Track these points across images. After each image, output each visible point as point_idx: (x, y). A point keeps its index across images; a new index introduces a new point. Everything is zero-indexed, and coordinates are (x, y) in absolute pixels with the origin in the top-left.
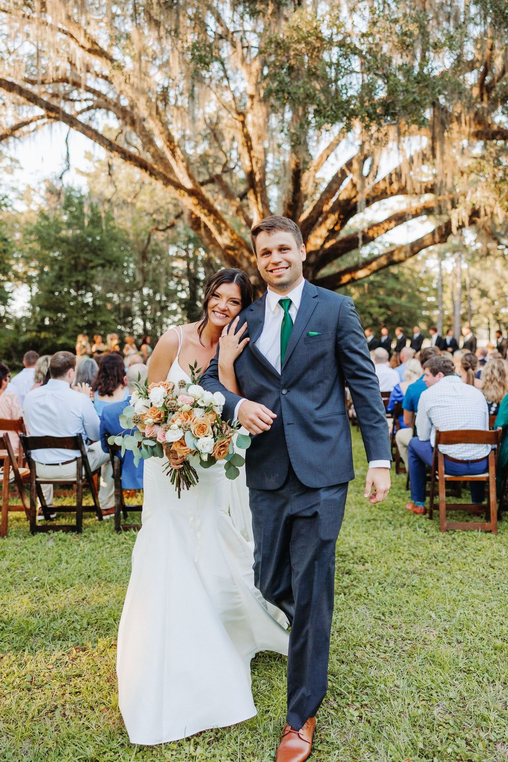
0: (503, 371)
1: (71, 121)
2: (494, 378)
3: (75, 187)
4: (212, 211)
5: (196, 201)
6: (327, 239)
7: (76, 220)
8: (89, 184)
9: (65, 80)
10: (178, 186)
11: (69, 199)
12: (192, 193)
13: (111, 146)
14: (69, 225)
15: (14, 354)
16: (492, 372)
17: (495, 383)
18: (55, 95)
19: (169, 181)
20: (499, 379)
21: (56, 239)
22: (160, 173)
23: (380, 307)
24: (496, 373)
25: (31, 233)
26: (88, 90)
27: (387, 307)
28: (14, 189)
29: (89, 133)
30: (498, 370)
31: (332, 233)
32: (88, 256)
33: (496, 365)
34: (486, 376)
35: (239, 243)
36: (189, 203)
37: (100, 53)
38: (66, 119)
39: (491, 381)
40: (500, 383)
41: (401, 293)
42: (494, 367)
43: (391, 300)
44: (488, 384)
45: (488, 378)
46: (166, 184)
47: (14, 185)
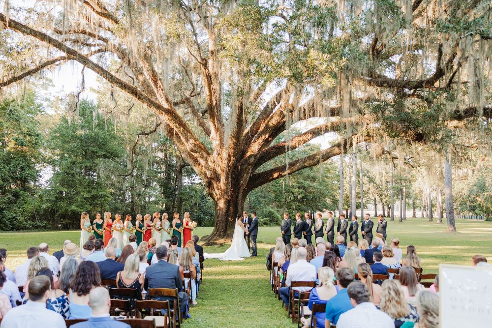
0: (398, 290)
1: (85, 61)
2: (392, 299)
3: (89, 100)
4: (182, 124)
5: (170, 118)
6: (263, 146)
7: (88, 124)
8: (98, 98)
9: (84, 32)
10: (159, 107)
11: (84, 109)
12: (168, 112)
13: (112, 79)
14: (83, 127)
15: (37, 216)
16: (390, 293)
17: (394, 302)
18: (76, 42)
19: (152, 103)
20: (396, 298)
21: (73, 136)
22: (146, 98)
23: (299, 188)
24: (393, 294)
25: (56, 131)
26: (100, 38)
27: (304, 188)
28: (47, 100)
29: (97, 69)
30: (394, 290)
31: (267, 142)
32: (94, 149)
33: (391, 287)
34: (386, 296)
35: (200, 147)
36: (165, 118)
37: (108, 16)
38: (81, 60)
39: (390, 301)
40: (397, 301)
41: (314, 179)
42: (389, 288)
43: (307, 183)
44: (388, 303)
45: (387, 298)
46: (149, 106)
47: (48, 97)
